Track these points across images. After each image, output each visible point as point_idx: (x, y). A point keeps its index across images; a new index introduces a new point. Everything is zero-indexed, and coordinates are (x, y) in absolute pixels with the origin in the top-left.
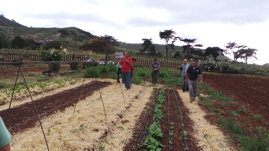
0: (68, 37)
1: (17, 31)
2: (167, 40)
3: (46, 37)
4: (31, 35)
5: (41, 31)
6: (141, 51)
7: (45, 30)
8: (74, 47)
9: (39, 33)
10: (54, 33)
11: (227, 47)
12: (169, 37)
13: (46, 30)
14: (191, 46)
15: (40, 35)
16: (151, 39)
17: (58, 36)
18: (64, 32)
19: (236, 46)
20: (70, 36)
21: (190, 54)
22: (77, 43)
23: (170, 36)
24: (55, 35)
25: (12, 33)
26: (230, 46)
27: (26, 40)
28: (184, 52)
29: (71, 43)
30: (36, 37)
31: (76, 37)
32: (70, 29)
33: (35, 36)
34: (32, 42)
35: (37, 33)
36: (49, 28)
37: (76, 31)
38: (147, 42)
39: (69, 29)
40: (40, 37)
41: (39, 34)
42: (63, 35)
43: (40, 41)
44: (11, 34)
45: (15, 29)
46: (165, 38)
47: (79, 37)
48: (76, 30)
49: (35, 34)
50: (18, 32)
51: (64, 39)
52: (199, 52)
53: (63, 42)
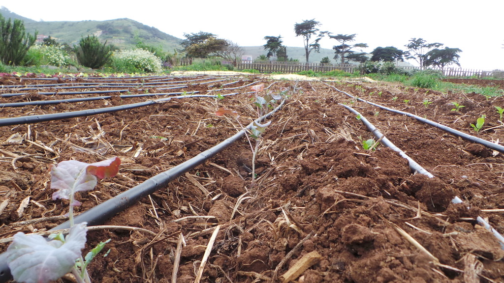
0: (117, 37)
2: (307, 37)
3: (74, 40)
6: (262, 58)
10: (88, 31)
11: (410, 47)
12: (310, 32)
15: (62, 36)
16: (279, 37)
18: (109, 28)
19: (425, 44)
20: (121, 35)
21: (346, 60)
23: (313, 30)
28: (336, 57)
31: (132, 37)
38: (274, 42)
39: (116, 22)
42: (106, 34)
46: (305, 34)
48: (130, 24)
51: (110, 41)
52: (361, 57)
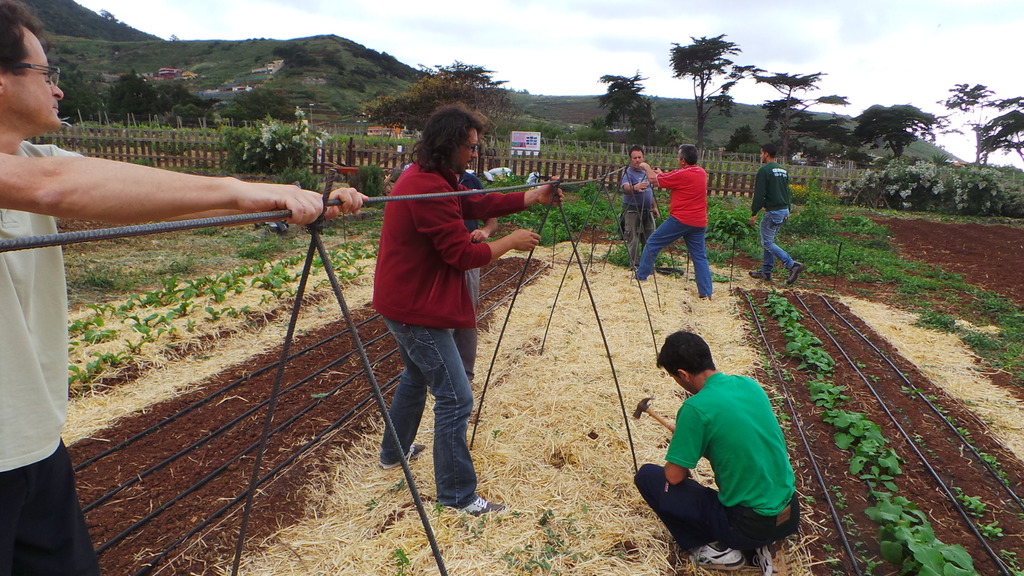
0: (313, 73)
1: (124, 54)
2: (702, 79)
3: (230, 77)
4: (175, 71)
5: (211, 53)
6: (595, 125)
7: (223, 49)
8: (334, 113)
9: (202, 61)
10: (256, 61)
11: (951, 105)
12: (711, 67)
13: (228, 49)
14: (798, 102)
15: (208, 69)
16: (637, 78)
17: (275, 70)
18: (298, 55)
19: (992, 98)
20: (318, 69)
21: (794, 134)
22: (343, 98)
23: (717, 62)
24: (263, 66)
25: (105, 62)
26: (961, 99)
27: (159, 88)
28: (769, 128)
29: (322, 97)
30: (194, 75)
31: (341, 73)
32: (317, 42)
33: (188, 73)
34: (180, 94)
35: (197, 61)
36: (240, 42)
37: (338, 51)
38: (623, 90)
39: (312, 42)
40: (209, 76)
41: (203, 64)
42: (292, 67)
43: (209, 91)
44: (102, 68)
45: (117, 48)
46: (696, 72)
47: (353, 72)
48: (340, 47)
49: (187, 63)
50: (126, 59)
51: (297, 81)
52: (830, 128)
53: (291, 92)
